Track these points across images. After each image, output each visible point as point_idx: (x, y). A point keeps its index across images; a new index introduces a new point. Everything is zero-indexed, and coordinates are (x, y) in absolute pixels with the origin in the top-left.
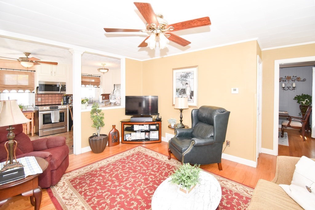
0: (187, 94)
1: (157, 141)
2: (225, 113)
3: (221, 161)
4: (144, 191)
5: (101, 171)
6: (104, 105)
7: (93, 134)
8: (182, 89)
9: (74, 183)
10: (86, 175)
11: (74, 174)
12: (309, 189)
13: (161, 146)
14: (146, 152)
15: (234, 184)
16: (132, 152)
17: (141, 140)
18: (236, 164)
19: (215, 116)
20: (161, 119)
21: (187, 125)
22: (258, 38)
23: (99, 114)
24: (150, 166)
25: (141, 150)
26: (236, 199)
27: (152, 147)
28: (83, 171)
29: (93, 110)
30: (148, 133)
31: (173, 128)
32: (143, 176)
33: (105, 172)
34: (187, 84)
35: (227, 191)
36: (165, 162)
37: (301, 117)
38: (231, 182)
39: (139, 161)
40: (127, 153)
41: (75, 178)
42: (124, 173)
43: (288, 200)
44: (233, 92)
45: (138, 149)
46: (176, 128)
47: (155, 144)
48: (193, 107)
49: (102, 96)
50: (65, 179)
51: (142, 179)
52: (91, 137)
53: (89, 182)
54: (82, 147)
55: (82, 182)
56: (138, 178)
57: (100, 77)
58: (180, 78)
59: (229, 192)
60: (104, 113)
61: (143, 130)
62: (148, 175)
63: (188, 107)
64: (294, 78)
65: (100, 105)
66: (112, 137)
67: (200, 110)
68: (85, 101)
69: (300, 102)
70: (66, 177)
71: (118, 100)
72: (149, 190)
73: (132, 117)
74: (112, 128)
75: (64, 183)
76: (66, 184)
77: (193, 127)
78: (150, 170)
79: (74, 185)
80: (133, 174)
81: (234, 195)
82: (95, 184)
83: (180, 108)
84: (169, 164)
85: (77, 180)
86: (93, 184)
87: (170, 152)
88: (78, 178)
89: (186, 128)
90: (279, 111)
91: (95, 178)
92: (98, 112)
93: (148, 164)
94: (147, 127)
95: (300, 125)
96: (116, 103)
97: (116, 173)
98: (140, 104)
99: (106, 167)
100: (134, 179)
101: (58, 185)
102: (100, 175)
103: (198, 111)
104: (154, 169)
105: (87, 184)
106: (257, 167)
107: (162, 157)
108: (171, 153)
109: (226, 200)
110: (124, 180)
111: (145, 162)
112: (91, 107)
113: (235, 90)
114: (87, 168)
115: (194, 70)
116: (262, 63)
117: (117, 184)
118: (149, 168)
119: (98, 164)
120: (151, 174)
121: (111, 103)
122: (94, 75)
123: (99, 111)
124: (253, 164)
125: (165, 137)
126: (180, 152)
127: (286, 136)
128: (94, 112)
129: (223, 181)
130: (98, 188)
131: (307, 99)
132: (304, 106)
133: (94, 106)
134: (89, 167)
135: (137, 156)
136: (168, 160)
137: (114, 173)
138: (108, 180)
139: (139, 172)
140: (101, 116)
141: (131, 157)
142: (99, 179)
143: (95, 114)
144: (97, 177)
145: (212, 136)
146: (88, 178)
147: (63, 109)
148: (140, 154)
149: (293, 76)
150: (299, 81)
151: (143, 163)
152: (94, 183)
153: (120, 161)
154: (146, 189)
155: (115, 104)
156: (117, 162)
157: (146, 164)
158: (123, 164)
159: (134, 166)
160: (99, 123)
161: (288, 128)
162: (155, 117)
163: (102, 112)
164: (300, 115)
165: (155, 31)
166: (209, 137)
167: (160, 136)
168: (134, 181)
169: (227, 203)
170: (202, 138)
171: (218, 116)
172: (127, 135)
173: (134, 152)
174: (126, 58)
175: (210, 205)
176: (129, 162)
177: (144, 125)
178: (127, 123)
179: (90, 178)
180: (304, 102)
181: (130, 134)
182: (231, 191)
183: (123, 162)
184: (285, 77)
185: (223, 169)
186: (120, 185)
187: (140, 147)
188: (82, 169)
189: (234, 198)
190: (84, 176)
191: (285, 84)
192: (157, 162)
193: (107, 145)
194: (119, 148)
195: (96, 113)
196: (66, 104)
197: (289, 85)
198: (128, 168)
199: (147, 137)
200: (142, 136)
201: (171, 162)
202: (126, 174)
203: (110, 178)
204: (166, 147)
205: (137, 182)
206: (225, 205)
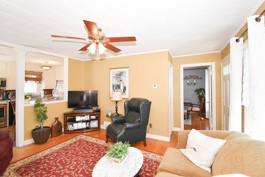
0: (121, 89)
1: (96, 129)
2: (148, 102)
3: (145, 140)
4: (85, 170)
5: (45, 159)
6: (47, 99)
7: (36, 127)
8: (117, 85)
9: (19, 171)
10: (30, 164)
11: (19, 164)
12: (195, 149)
13: (100, 133)
14: (87, 139)
15: (154, 155)
16: (74, 140)
17: (82, 129)
18: (156, 140)
19: (141, 106)
20: (100, 110)
21: (121, 114)
22: (169, 49)
23: (42, 108)
24: (90, 150)
25: (82, 138)
26: (155, 165)
27: (92, 134)
28: (28, 161)
29: (36, 104)
30: (88, 123)
31: (110, 117)
32: (84, 158)
33: (49, 159)
34: (121, 81)
35: (149, 160)
36: (103, 145)
37: (199, 104)
38: (152, 154)
39: (81, 147)
40: (70, 142)
41: (20, 167)
42: (67, 158)
43: (183, 158)
44: (154, 87)
45: (79, 137)
46: (113, 116)
47: (95, 131)
48: (125, 99)
49: (44, 91)
50: (10, 169)
51: (83, 161)
52: (34, 130)
53: (35, 169)
54: (25, 139)
55: (28, 170)
56: (81, 161)
57: (42, 73)
58: (116, 76)
59: (150, 161)
60: (47, 107)
61: (84, 120)
62: (88, 157)
63: (122, 99)
64: (195, 77)
65: (43, 100)
66: (55, 128)
67: (131, 102)
68: (28, 96)
69: (199, 93)
70: (11, 167)
71: (61, 95)
72: (90, 169)
73: (74, 110)
74: (55, 120)
75: (10, 172)
76: (12, 173)
77: (126, 115)
78: (91, 153)
79: (20, 173)
80: (76, 158)
81: (153, 163)
82: (41, 171)
83: (116, 100)
84: (106, 147)
85: (22, 169)
86: (38, 170)
87: (107, 137)
88: (23, 167)
89: (120, 116)
90: (184, 100)
91: (40, 166)
92: (41, 107)
93: (89, 148)
94: (88, 118)
95: (198, 109)
96: (59, 97)
97: (60, 159)
98: (82, 98)
99: (50, 155)
100: (77, 162)
101: (4, 175)
102: (45, 163)
103: (129, 102)
104: (94, 152)
105: (33, 171)
106: (170, 141)
107: (101, 141)
108: (109, 137)
109: (148, 167)
110: (67, 164)
111: (86, 147)
112: (35, 101)
113: (155, 86)
114: (31, 158)
115: (126, 70)
116: (173, 66)
117: (61, 168)
118: (90, 152)
119: (42, 154)
120: (91, 156)
121: (54, 98)
122: (36, 71)
123: (43, 105)
124: (167, 139)
125: (103, 125)
126: (115, 135)
127: (190, 118)
128: (37, 107)
129: (147, 154)
130: (44, 173)
131: (203, 92)
132: (201, 96)
133: (37, 100)
134: (33, 157)
135: (78, 143)
136: (105, 143)
137: (58, 160)
138: (53, 166)
139: (81, 156)
140: (44, 110)
141: (73, 144)
142: (44, 166)
143: (38, 108)
144: (42, 164)
145: (139, 121)
146: (33, 166)
147: (3, 104)
148: (81, 141)
149: (194, 76)
150: (197, 79)
151: (84, 148)
152: (40, 169)
153: (63, 149)
154: (88, 168)
155: (58, 99)
156: (61, 150)
157: (87, 148)
158: (66, 151)
159: (76, 152)
160: (43, 116)
161: (191, 112)
162: (95, 108)
163: (45, 106)
164: (199, 103)
165: (95, 41)
166: (137, 121)
167: (99, 124)
168: (77, 164)
169: (149, 169)
170: (132, 122)
171: (143, 105)
172: (69, 126)
173: (76, 140)
174: (69, 58)
175: (135, 169)
176: (72, 149)
177: (85, 116)
178: (70, 115)
179: (35, 166)
180: (201, 94)
181: (73, 125)
182: (152, 160)
183: (65, 150)
184: (189, 76)
185: (147, 145)
186: (64, 168)
187: (81, 135)
188: (26, 159)
189: (154, 165)
190: (29, 164)
191: (189, 81)
192: (97, 146)
193: (50, 136)
194: (61, 138)
195: (40, 107)
196: (5, 99)
197: (192, 82)
198: (70, 154)
199: (88, 126)
200: (84, 125)
201: (108, 145)
202: (69, 159)
203: (54, 164)
204: (105, 133)
205: (80, 164)
206: (148, 170)
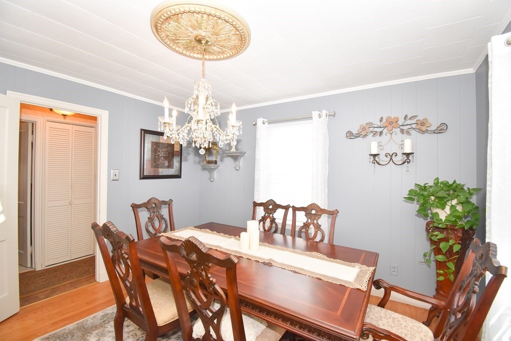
64: (408, 122)
69: (429, 211)
131: (454, 202)
149: (406, 117)
150: (423, 132)
180: (443, 214)
184: (381, 120)
191: (380, 145)
197: (392, 148)
